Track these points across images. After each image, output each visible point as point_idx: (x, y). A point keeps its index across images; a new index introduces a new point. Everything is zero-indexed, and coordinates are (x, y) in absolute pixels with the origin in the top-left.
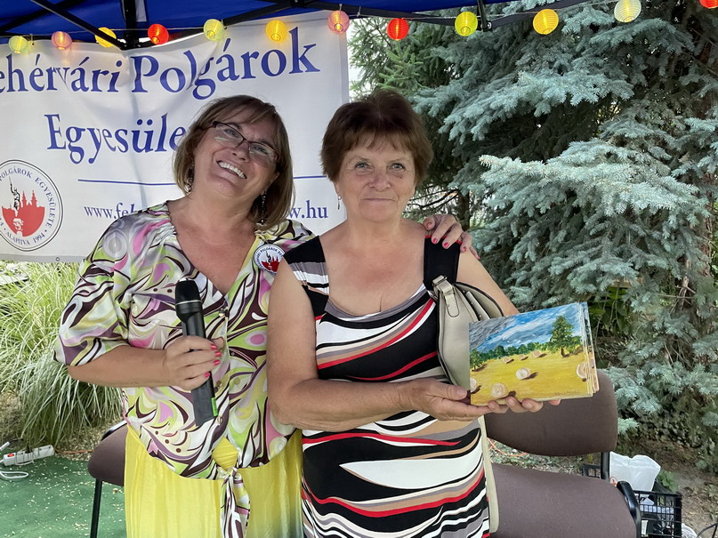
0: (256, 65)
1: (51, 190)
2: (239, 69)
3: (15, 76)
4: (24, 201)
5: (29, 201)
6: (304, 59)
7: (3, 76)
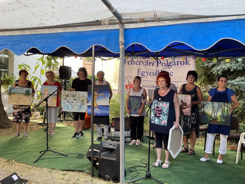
0: (179, 63)
2: (176, 64)
5: (131, 84)
6: (188, 63)
7: (130, 62)
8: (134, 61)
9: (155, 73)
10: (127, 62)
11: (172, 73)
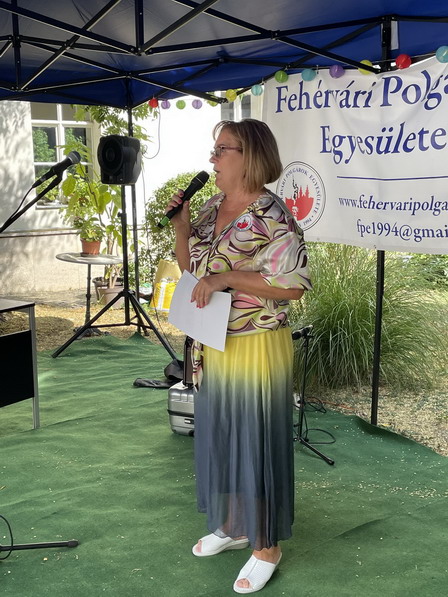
1: (319, 184)
3: (304, 97)
4: (301, 193)
5: (304, 193)
7: (296, 99)
8: (306, 94)
9: (376, 140)
10: (285, 99)
11: (440, 132)
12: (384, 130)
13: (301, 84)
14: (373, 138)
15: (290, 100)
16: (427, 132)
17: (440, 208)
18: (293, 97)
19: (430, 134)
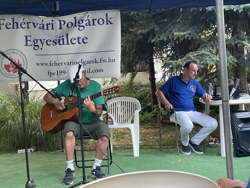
0: (96, 22)
6: (109, 21)
7: (10, 24)
8: (16, 23)
9: (58, 41)
10: (3, 24)
11: (85, 38)
12: (60, 37)
13: (13, 19)
14: (56, 40)
15: (6, 25)
16: (81, 38)
17: (86, 63)
18: (9, 24)
19: (82, 39)
